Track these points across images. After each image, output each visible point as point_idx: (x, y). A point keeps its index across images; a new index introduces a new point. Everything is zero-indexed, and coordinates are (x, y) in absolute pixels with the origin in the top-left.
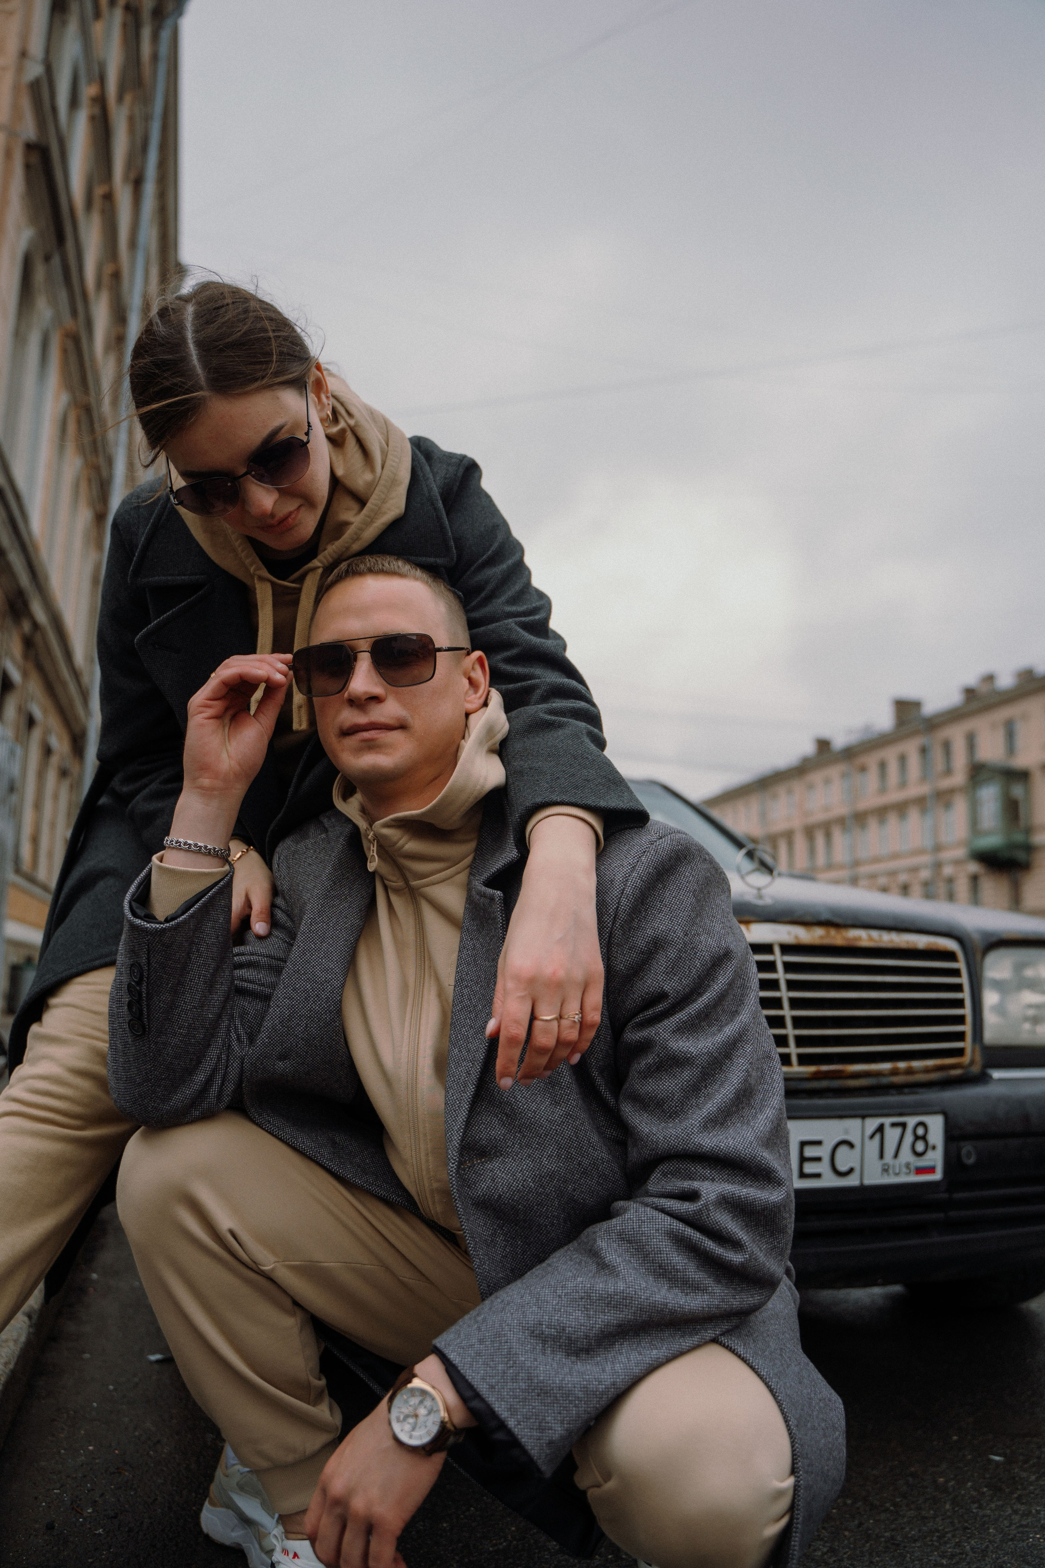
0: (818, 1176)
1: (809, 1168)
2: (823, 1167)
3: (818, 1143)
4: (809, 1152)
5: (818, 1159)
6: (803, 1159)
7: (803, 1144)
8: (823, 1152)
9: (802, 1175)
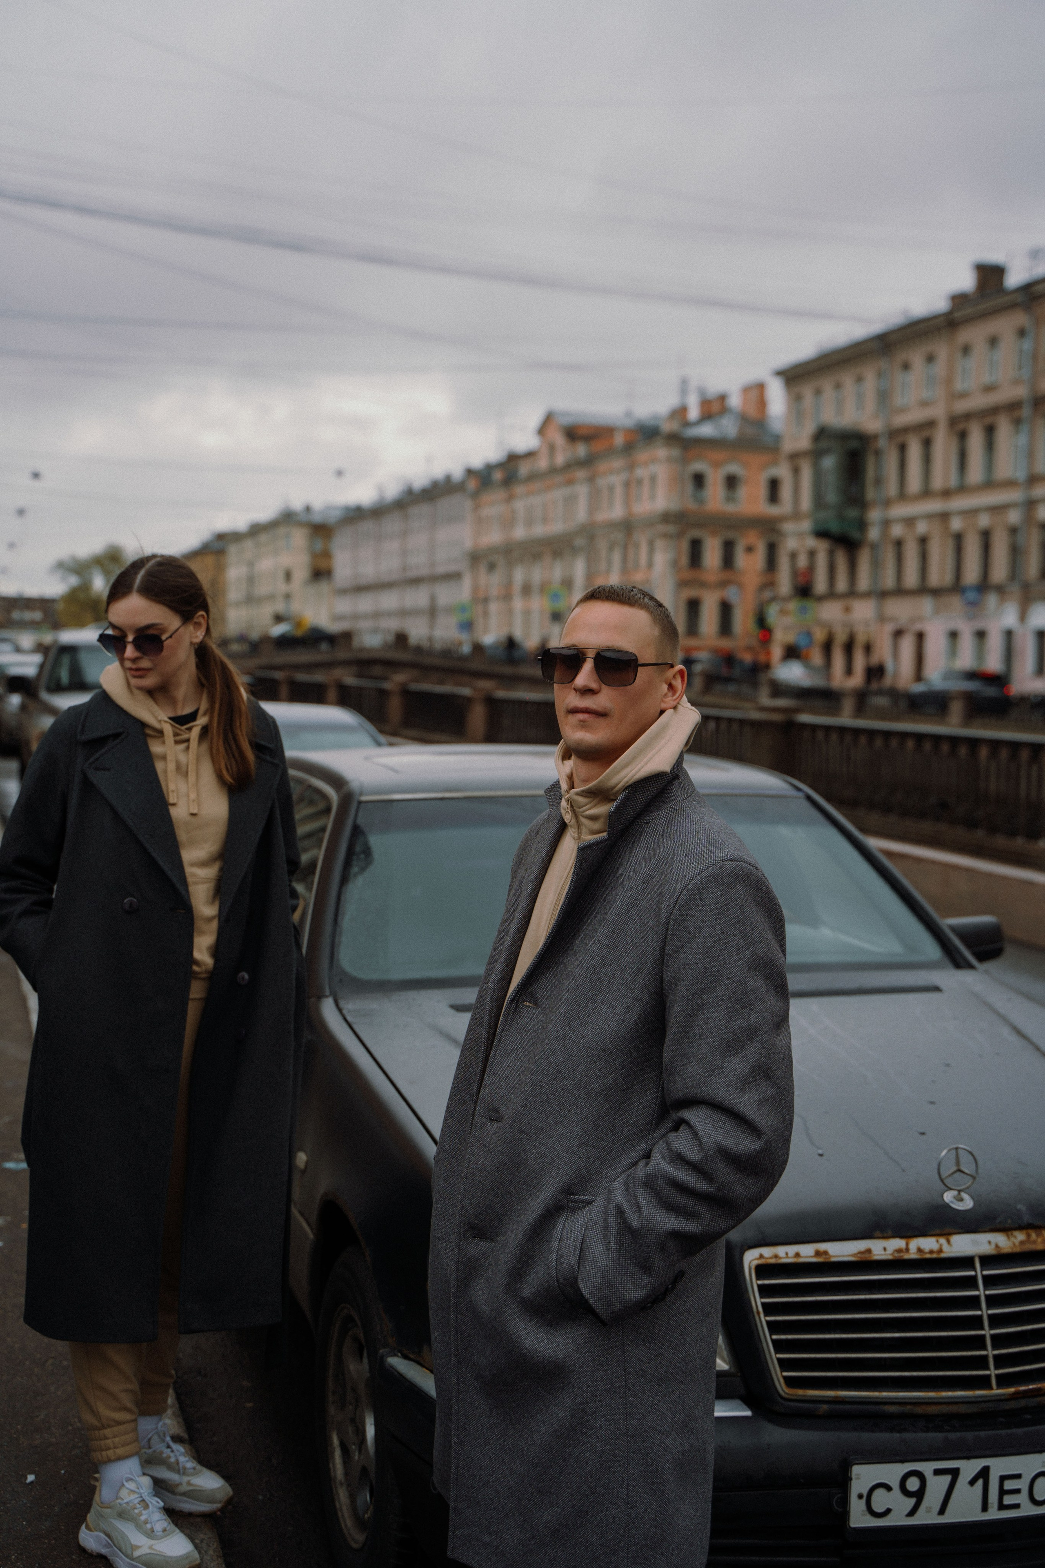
0: (1017, 1506)
1: (1008, 1500)
2: (1022, 1499)
3: (1018, 1476)
4: (1009, 1485)
5: (1018, 1491)
6: (1002, 1492)
7: (1003, 1478)
8: (1023, 1484)
9: (1002, 1507)
